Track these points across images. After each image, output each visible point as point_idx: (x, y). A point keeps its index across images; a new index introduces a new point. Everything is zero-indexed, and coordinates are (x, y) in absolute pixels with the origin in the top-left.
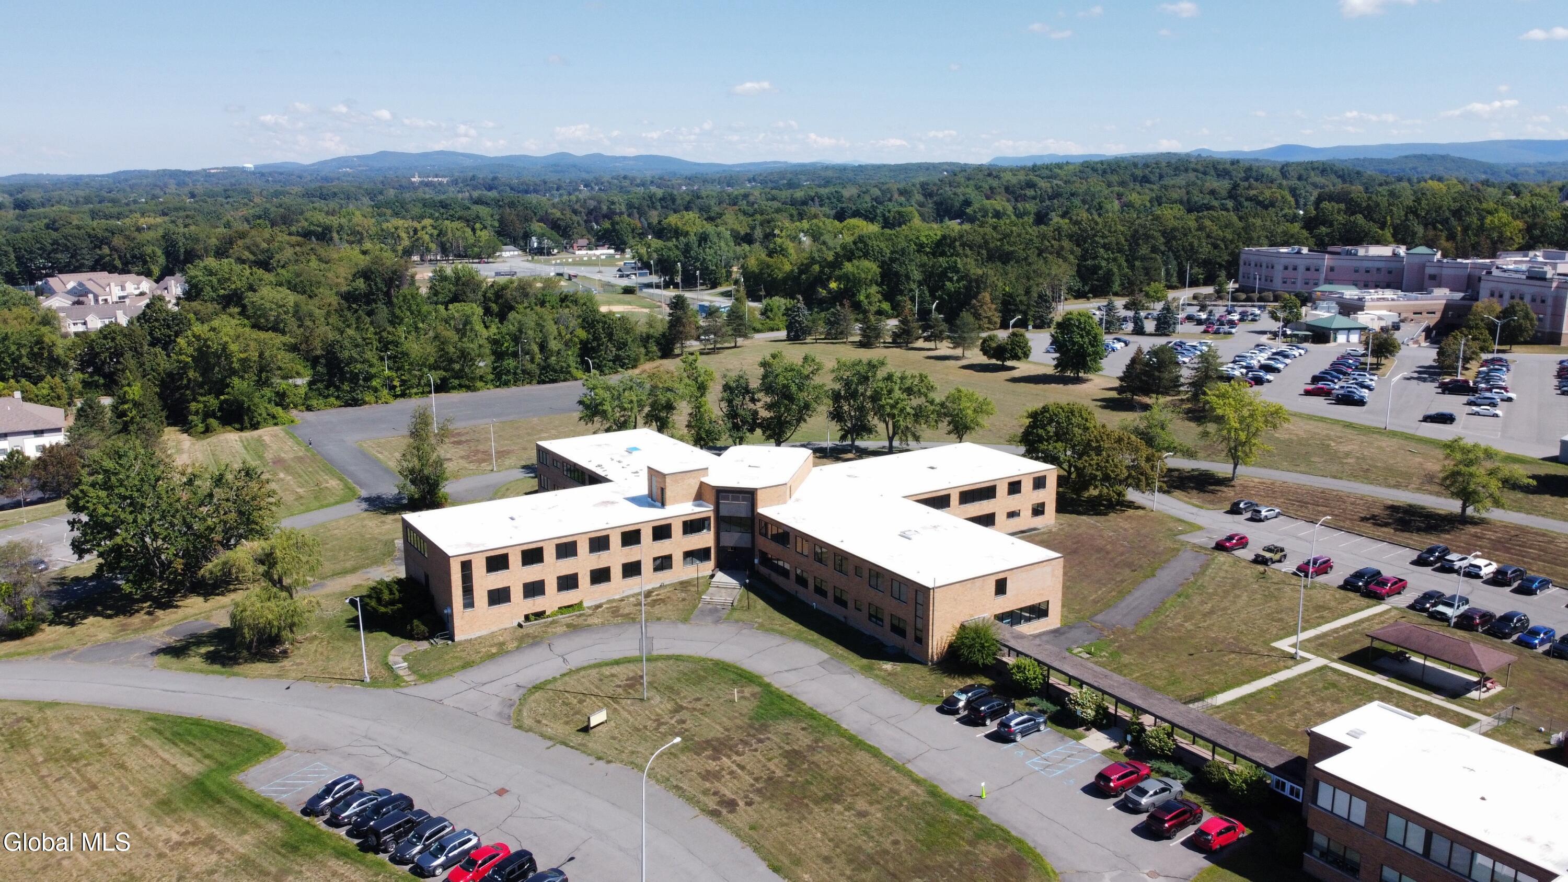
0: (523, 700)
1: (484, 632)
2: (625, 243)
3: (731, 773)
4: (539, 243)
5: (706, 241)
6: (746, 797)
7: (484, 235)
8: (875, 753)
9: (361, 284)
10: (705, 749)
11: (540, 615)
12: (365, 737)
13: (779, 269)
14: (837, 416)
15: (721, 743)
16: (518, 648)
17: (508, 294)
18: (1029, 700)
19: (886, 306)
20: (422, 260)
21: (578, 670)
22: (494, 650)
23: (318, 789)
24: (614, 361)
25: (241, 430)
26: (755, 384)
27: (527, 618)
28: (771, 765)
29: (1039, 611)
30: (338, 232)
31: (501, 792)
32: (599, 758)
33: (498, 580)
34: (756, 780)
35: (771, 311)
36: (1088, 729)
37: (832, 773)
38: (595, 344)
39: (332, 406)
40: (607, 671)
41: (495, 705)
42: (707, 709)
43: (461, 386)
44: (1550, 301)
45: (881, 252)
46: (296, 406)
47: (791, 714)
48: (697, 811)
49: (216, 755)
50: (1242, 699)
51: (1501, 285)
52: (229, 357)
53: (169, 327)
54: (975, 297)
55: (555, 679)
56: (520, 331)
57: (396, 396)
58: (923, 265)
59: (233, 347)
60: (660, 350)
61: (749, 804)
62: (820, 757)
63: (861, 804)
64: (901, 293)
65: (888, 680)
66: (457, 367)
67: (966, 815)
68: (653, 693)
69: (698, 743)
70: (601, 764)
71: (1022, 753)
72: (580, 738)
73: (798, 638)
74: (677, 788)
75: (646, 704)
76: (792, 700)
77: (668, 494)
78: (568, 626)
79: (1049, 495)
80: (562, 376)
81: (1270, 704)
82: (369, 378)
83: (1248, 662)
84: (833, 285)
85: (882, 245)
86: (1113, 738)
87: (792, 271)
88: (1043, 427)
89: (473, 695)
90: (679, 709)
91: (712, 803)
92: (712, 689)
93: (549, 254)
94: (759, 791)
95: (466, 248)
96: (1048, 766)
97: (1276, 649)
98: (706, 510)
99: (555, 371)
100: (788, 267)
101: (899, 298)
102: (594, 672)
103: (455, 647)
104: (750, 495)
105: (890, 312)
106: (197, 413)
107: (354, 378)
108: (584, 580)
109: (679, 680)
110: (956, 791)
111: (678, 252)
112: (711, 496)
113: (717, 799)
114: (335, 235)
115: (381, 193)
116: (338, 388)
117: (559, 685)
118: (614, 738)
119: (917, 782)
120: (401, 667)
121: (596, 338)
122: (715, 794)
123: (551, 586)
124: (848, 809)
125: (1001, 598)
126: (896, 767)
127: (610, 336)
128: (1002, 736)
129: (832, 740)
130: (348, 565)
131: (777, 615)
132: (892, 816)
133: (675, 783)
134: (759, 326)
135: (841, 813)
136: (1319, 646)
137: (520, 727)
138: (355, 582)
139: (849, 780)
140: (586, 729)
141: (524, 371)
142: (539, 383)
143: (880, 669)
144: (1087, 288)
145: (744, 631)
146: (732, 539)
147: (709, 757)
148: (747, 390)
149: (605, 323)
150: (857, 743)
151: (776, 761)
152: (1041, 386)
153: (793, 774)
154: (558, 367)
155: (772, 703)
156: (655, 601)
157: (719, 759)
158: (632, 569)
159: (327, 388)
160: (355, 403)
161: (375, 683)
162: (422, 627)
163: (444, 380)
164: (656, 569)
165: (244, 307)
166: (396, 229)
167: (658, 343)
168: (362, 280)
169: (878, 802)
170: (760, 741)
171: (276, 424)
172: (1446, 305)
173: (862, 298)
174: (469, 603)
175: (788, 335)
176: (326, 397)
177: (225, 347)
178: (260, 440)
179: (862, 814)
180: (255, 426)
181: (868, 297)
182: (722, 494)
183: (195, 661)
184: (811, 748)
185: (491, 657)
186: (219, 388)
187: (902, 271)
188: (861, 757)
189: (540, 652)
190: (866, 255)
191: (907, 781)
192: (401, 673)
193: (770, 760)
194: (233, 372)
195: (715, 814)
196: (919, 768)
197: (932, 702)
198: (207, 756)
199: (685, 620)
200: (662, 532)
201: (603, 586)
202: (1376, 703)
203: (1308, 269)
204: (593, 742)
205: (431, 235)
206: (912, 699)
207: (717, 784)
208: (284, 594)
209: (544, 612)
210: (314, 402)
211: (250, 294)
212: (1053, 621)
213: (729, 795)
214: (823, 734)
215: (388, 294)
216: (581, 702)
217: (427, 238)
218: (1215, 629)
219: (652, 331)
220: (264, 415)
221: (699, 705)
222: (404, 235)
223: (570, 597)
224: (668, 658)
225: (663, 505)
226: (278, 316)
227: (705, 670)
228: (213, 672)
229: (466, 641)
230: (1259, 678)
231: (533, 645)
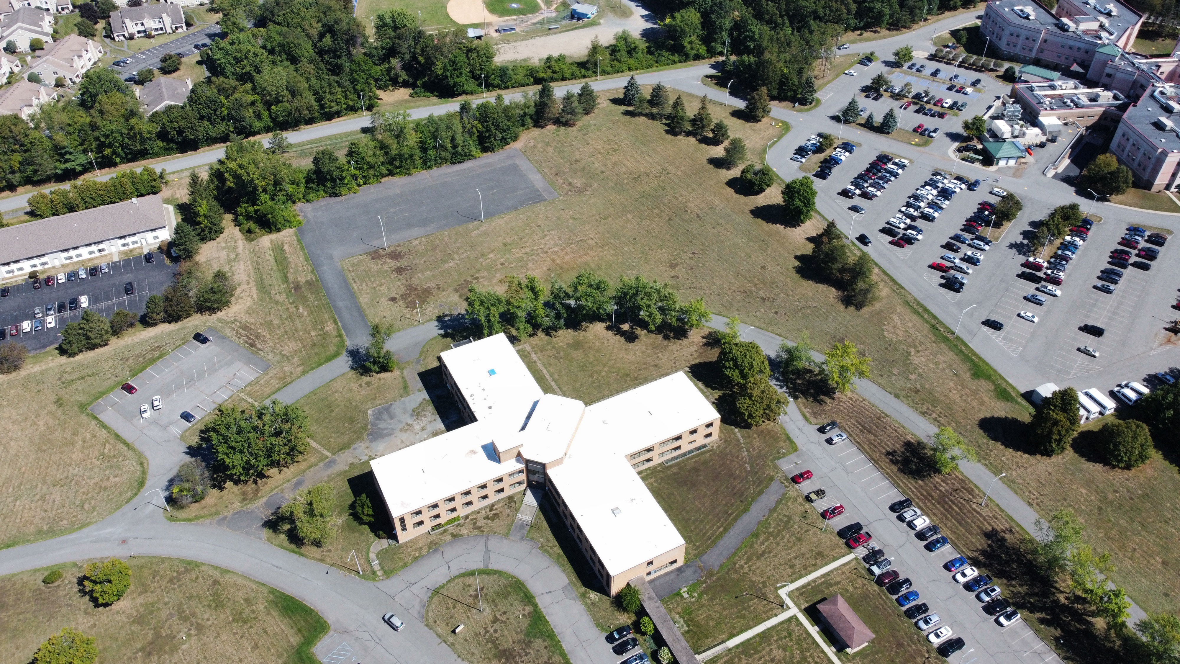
0: (429, 602)
1: (412, 538)
10: (503, 658)
11: (438, 526)
12: (363, 623)
15: (510, 654)
16: (428, 553)
18: (647, 637)
21: (454, 578)
22: (417, 553)
24: (501, 142)
25: (271, 232)
27: (432, 529)
29: (672, 562)
32: (459, 656)
33: (418, 519)
38: (487, 134)
39: (322, 197)
40: (467, 581)
41: (417, 605)
42: (508, 622)
46: (299, 200)
47: (543, 633)
49: (302, 629)
50: (744, 643)
51: (1130, 132)
55: (444, 584)
56: (437, 132)
57: (360, 186)
60: (534, 123)
65: (591, 608)
68: (485, 605)
69: (500, 652)
70: (460, 660)
72: (452, 640)
73: (557, 561)
75: (482, 614)
76: (545, 621)
78: (452, 535)
79: (714, 429)
80: (466, 158)
81: (755, 649)
82: (342, 179)
83: (760, 607)
89: (407, 593)
90: (495, 619)
92: (512, 605)
97: (779, 596)
98: (522, 467)
99: (462, 156)
102: (461, 581)
103: (400, 548)
104: (543, 465)
106: (242, 214)
107: (333, 180)
108: (459, 508)
109: (498, 594)
112: (524, 459)
116: (324, 185)
117: (446, 591)
118: (466, 640)
120: (376, 563)
121: (488, 130)
123: (444, 514)
125: (650, 567)
129: (556, 658)
130: (346, 439)
131: (552, 537)
136: (800, 595)
137: (427, 625)
138: (350, 460)
140: (455, 633)
141: (441, 158)
142: (451, 163)
143: (589, 599)
145: (533, 550)
146: (534, 479)
150: (566, 662)
154: (463, 154)
155: (536, 622)
156: (494, 515)
158: (484, 497)
159: (318, 185)
160: (336, 195)
161: (364, 575)
162: (384, 535)
163: (390, 170)
170: (526, 655)
171: (290, 227)
173: (685, 43)
174: (404, 528)
176: (318, 191)
180: (279, 230)
181: (690, 42)
182: (529, 461)
183: (283, 537)
185: (416, 559)
186: (253, 200)
189: (438, 558)
192: (376, 569)
197: (605, 631)
198: (299, 630)
199: (507, 535)
200: (499, 481)
201: (469, 507)
203: (1027, 39)
204: (455, 641)
206: (597, 626)
209: (440, 525)
210: (311, 195)
214: (553, 652)
216: (454, 607)
218: (758, 572)
219: (527, 111)
220: (283, 222)
221: (504, 618)
223: (453, 515)
224: (496, 572)
225: (499, 462)
227: (511, 587)
228: (293, 551)
229: (406, 543)
230: (760, 624)
231: (436, 551)
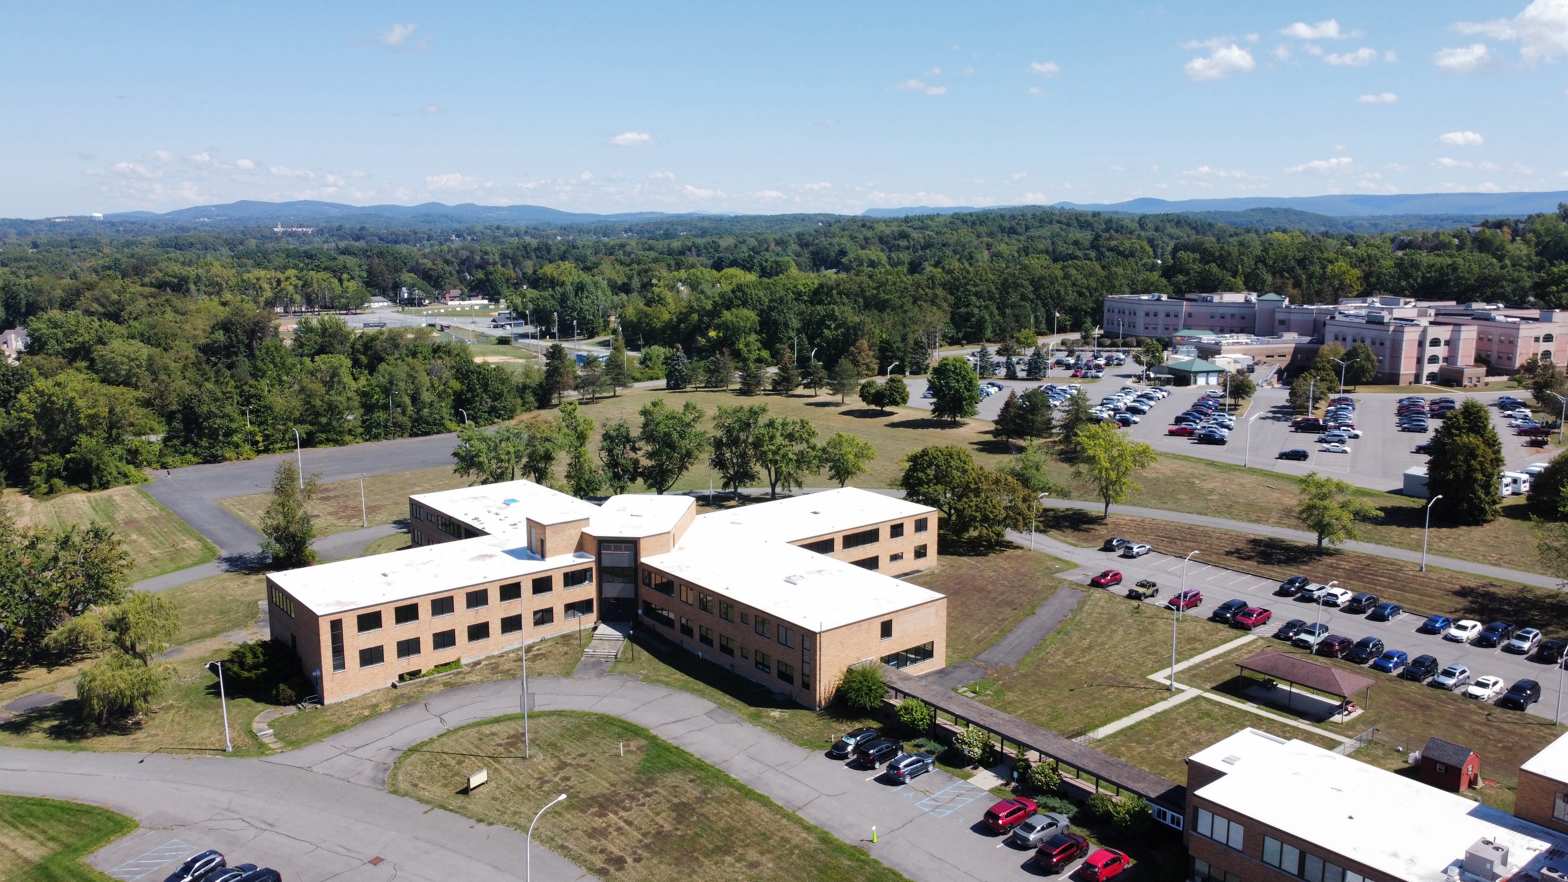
0: (398, 763)
1: (356, 694)
2: (499, 294)
3: (619, 829)
4: (410, 294)
5: (583, 291)
6: (635, 853)
7: (352, 286)
8: (764, 801)
9: (220, 336)
10: (591, 806)
11: (415, 674)
12: (228, 810)
13: (658, 318)
14: (719, 463)
15: (608, 799)
16: (392, 710)
17: (378, 345)
18: (917, 741)
19: (765, 354)
20: (286, 311)
21: (456, 730)
22: (366, 713)
23: (176, 867)
24: (489, 413)
25: (89, 489)
26: (635, 432)
27: (401, 678)
28: (660, 820)
29: (924, 652)
30: (195, 283)
31: (376, 861)
32: (480, 821)
33: (370, 639)
34: (645, 835)
35: (650, 360)
36: (975, 768)
37: (722, 824)
38: (469, 395)
39: (189, 463)
40: (487, 730)
41: (368, 770)
42: (592, 764)
43: (328, 440)
44: (1388, 344)
45: (759, 300)
46: (149, 464)
47: (679, 766)
48: (584, 870)
49: (63, 837)
50: (1122, 732)
51: (1343, 329)
52: (75, 413)
53: (8, 382)
54: (853, 344)
55: (432, 740)
56: (391, 383)
57: (259, 452)
58: (801, 314)
59: (80, 403)
60: (536, 400)
61: (638, 860)
62: (709, 809)
63: (753, 855)
64: (780, 341)
65: (777, 728)
66: (324, 420)
67: (858, 860)
68: (535, 750)
69: (583, 800)
70: (482, 826)
71: (911, 795)
72: (460, 800)
73: (684, 688)
74: (562, 847)
75: (528, 762)
76: (678, 752)
77: (548, 545)
78: (445, 684)
79: (930, 537)
80: (435, 429)
81: (1148, 735)
82: (229, 433)
83: (1127, 695)
84: (712, 334)
85: (761, 294)
86: (999, 775)
87: (671, 320)
88: (923, 470)
89: (344, 760)
90: (562, 766)
91: (598, 861)
92: (596, 744)
93: (420, 304)
94: (647, 847)
95: (332, 299)
96: (938, 807)
97: (1152, 682)
98: (588, 561)
99: (428, 423)
100: (666, 317)
101: (778, 346)
102: (473, 732)
103: (325, 710)
104: (633, 544)
105: (770, 360)
106: (39, 473)
107: (213, 434)
108: (462, 636)
109: (562, 736)
110: (848, 837)
111: (553, 302)
112: (593, 547)
113: (604, 857)
114: (192, 287)
115: (241, 243)
116: (196, 445)
117: (436, 747)
118: (495, 799)
119: (808, 829)
120: (266, 734)
121: (471, 389)
122: (602, 851)
123: (427, 644)
124: (739, 860)
125: (887, 640)
126: (786, 816)
127: (485, 387)
128: (892, 779)
129: (721, 791)
130: (208, 628)
131: (662, 666)
132: (783, 864)
133: (560, 842)
134: (637, 375)
135: (733, 865)
136: (1192, 677)
137: (395, 792)
138: (216, 647)
139: (739, 831)
140: (466, 791)
141: (395, 424)
142: (411, 436)
143: (768, 717)
144: (960, 335)
145: (629, 683)
146: (614, 590)
147: (594, 814)
148: (628, 439)
149: (480, 373)
150: (747, 793)
151: (664, 815)
152: (919, 431)
153: (681, 827)
154: (430, 420)
155: (660, 756)
156: (536, 656)
157: (605, 815)
158: (512, 624)
159: (184, 444)
160: (214, 459)
161: (238, 752)
162: (289, 692)
163: (310, 434)
164: (537, 623)
165: (92, 361)
166: (258, 279)
167: (535, 394)
168: (221, 332)
169: (770, 852)
170: (648, 795)
171: (128, 483)
172: (1295, 348)
173: (741, 346)
174: (339, 663)
175: (668, 384)
176: (183, 454)
177: (71, 403)
178: (110, 499)
179: (754, 865)
180: (104, 486)
181: (747, 345)
182: (603, 544)
183: (37, 736)
184: (699, 800)
185: (364, 719)
186: (65, 446)
187: (781, 319)
188: (751, 806)
189: (415, 713)
190: (744, 304)
191: (797, 829)
192: (266, 740)
193: (658, 814)
194: (80, 429)
195: (602, 872)
196: (809, 816)
197: (821, 747)
198: (52, 839)
199: (568, 674)
200: (542, 585)
201: (481, 642)
202: (1249, 729)
203: (1168, 315)
204: (474, 804)
205: (296, 286)
206: (801, 745)
207: (603, 841)
208: (138, 661)
209: (420, 671)
210: (170, 460)
211: (99, 347)
212: (938, 662)
213: (617, 852)
214: (712, 785)
215: (249, 346)
216: (459, 763)
217: (291, 289)
218: (1094, 664)
219: (528, 381)
220: (115, 473)
221: (583, 761)
222: (266, 286)
223: (447, 655)
224: (551, 713)
225: (543, 557)
226: (130, 370)
227: (589, 725)
228: (58, 748)
229: (337, 704)
230: (1138, 710)
231: (408, 706)
